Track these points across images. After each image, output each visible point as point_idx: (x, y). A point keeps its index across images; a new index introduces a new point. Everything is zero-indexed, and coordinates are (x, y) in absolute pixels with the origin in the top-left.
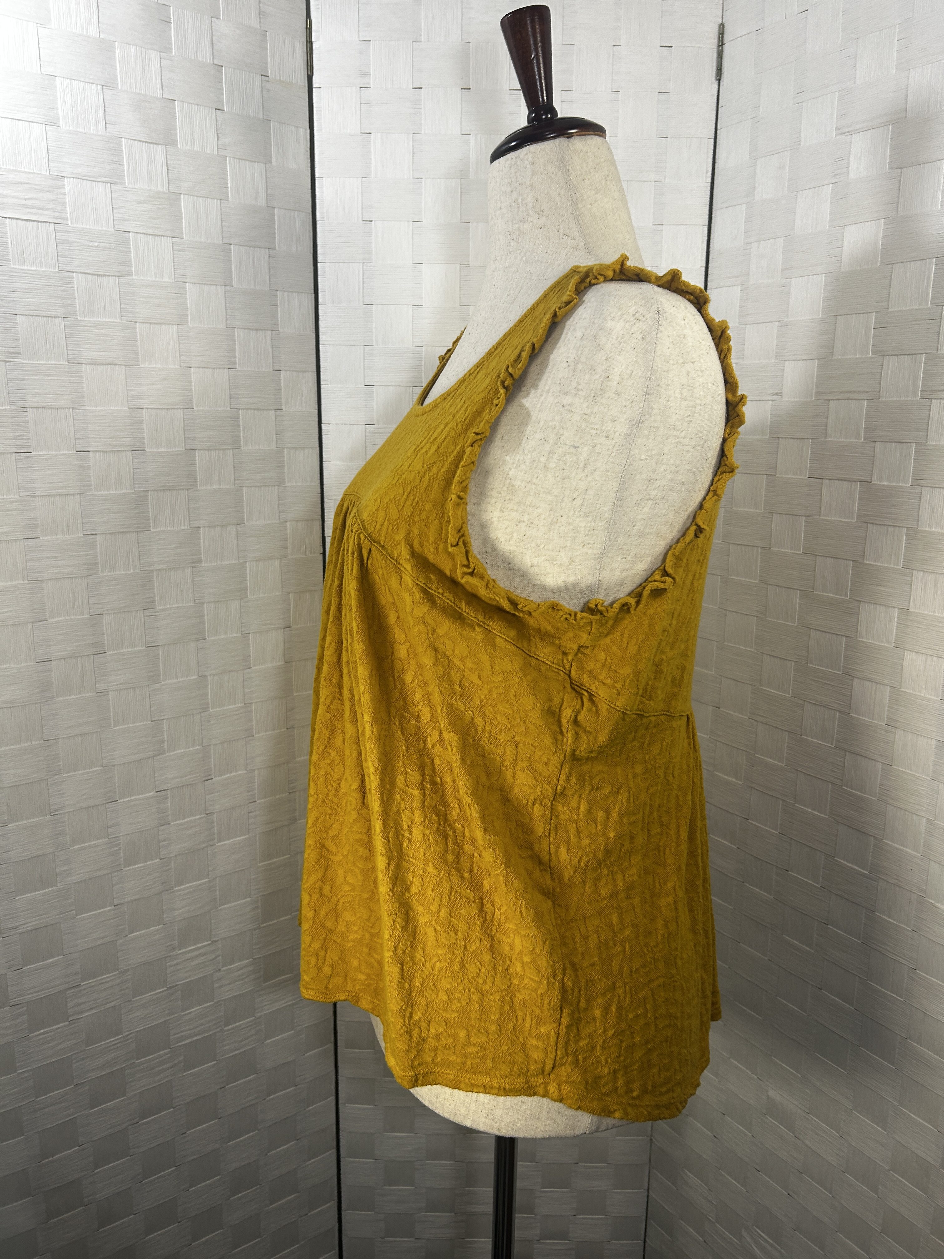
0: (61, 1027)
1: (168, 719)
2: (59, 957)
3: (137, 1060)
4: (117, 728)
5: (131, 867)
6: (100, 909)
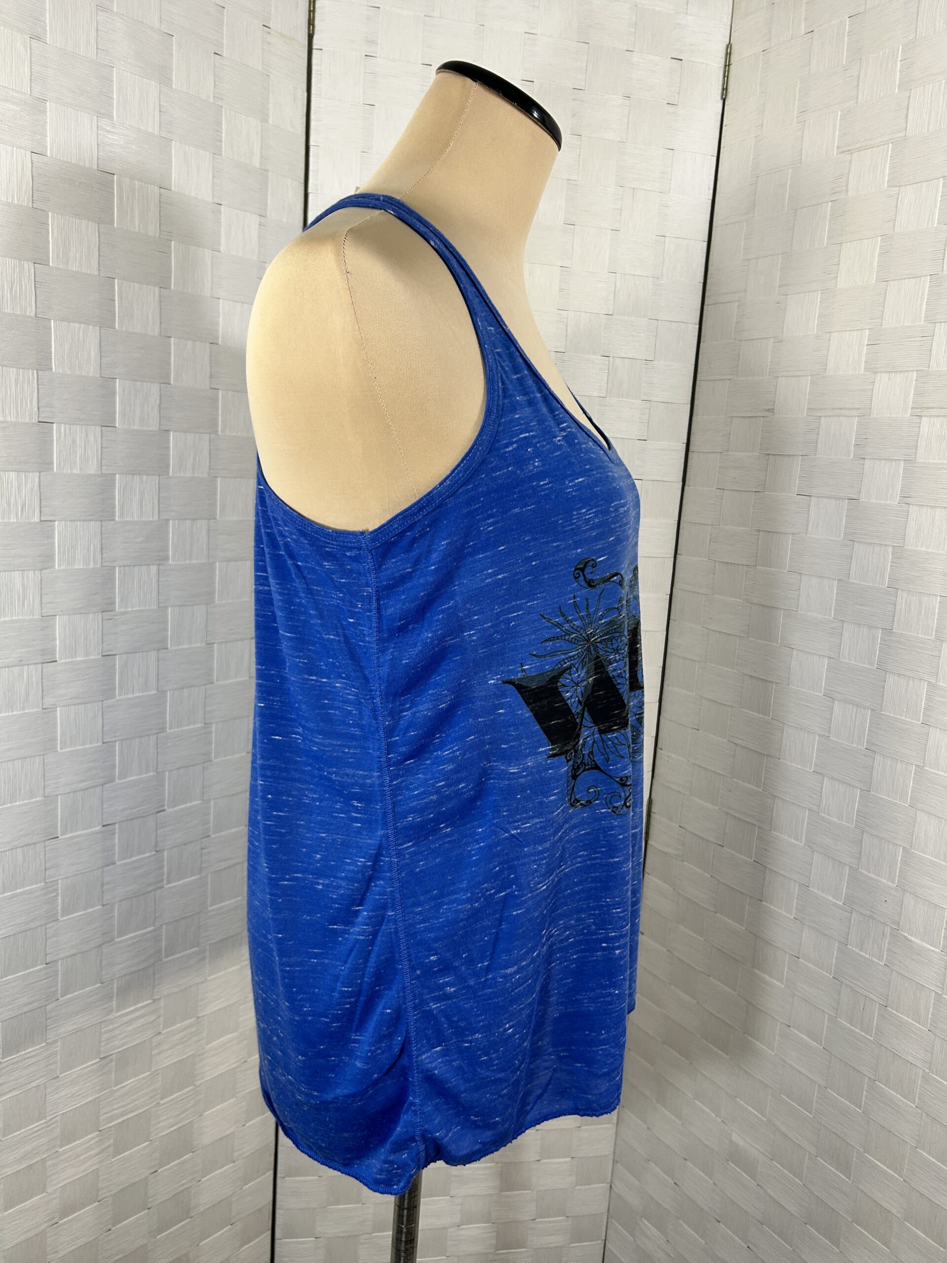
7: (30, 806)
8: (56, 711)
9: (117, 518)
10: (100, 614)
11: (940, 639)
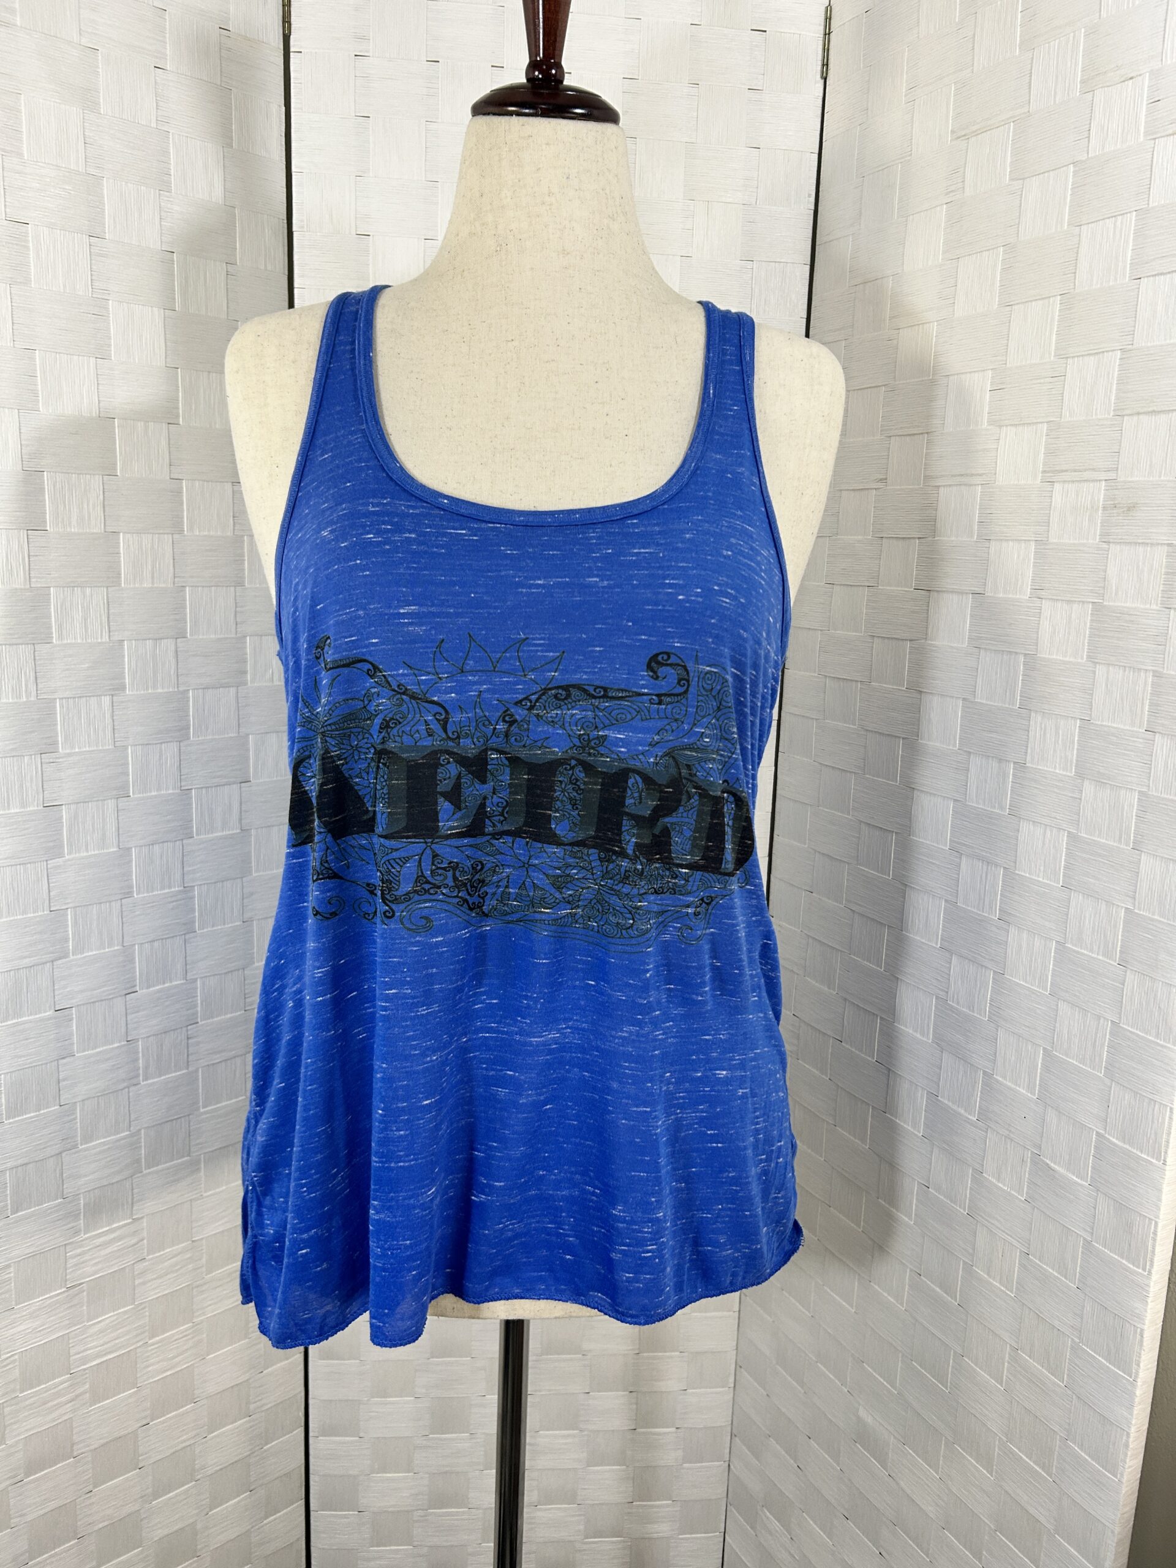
11: (1080, 775)
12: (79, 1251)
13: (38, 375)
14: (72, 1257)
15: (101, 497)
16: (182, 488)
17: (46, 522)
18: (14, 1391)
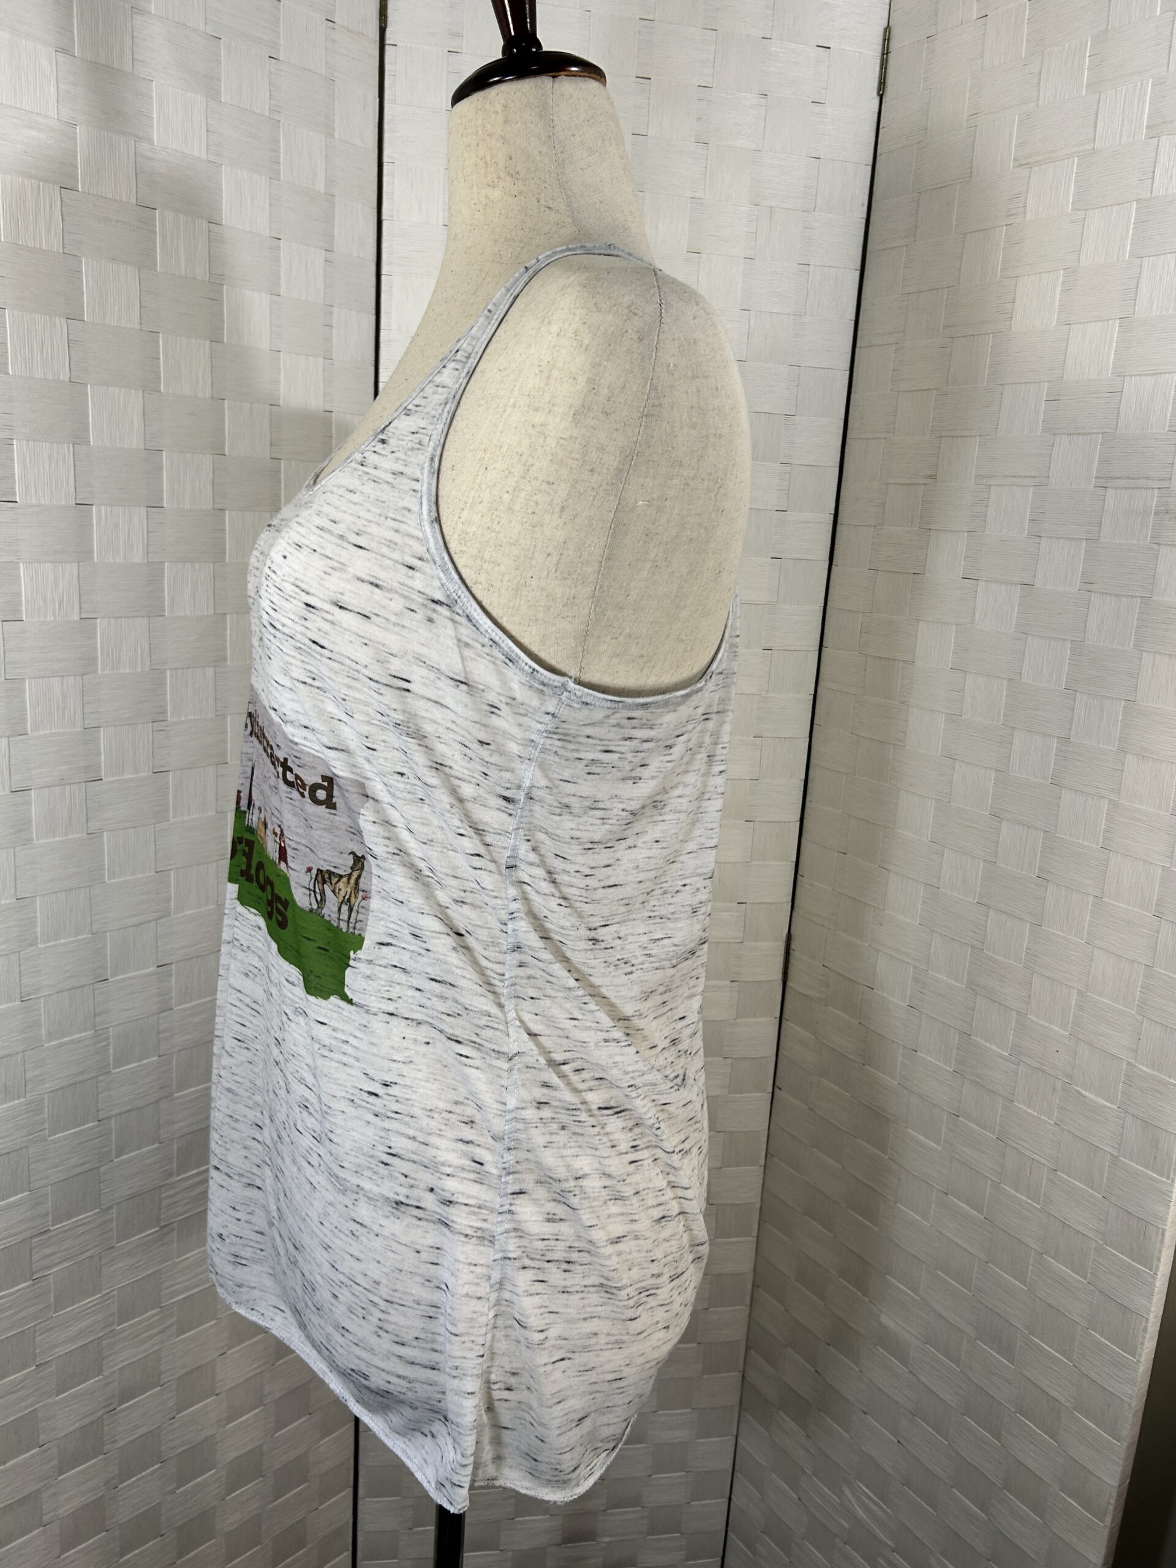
0: (23, 1289)
1: (178, 868)
2: (25, 1194)
3: (119, 1325)
4: (112, 881)
5: (122, 1069)
6: (80, 1126)
7: (76, 944)
8: (103, 836)
9: (166, 614)
10: (150, 724)
11: (1123, 750)
12: (171, 1192)
13: (161, 357)
14: (166, 1198)
15: (211, 475)
16: (280, 467)
17: (162, 499)
18: (112, 1324)
